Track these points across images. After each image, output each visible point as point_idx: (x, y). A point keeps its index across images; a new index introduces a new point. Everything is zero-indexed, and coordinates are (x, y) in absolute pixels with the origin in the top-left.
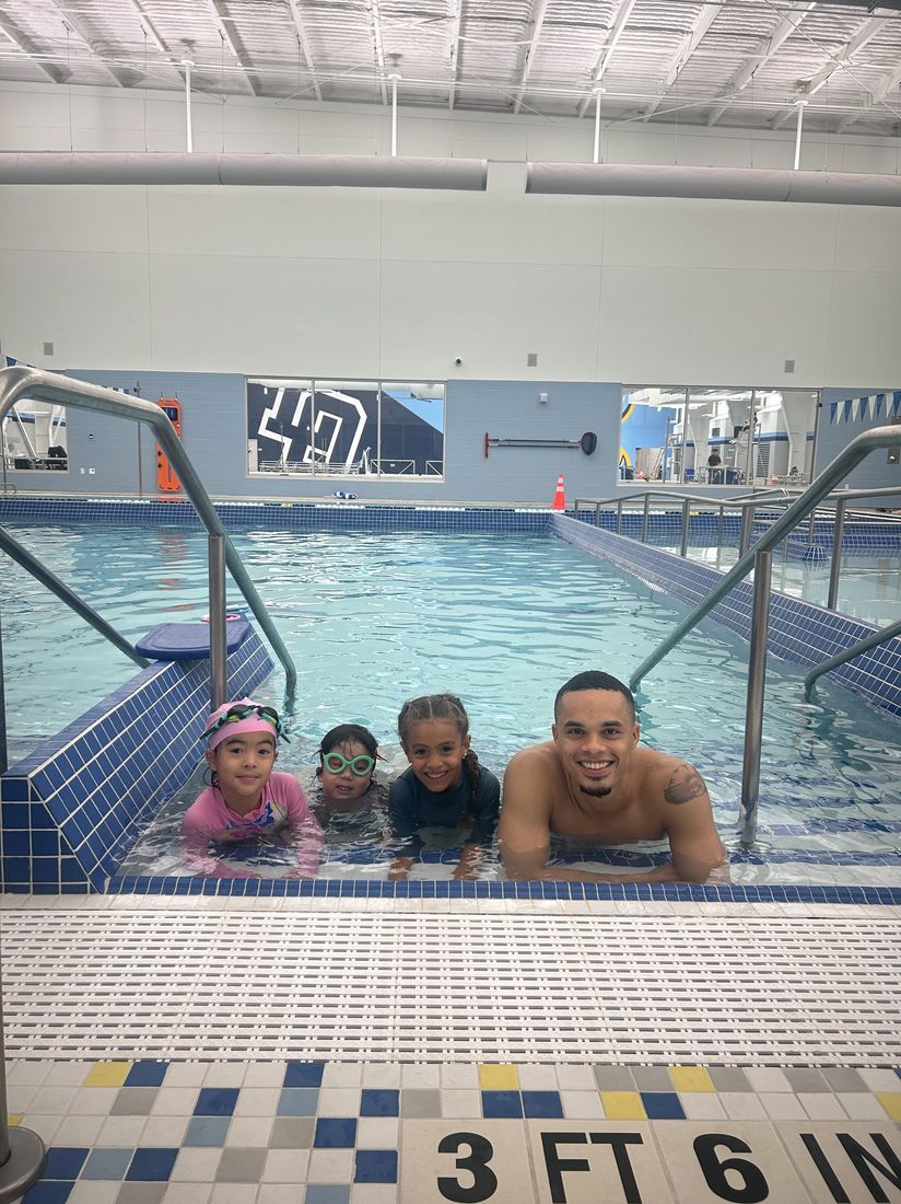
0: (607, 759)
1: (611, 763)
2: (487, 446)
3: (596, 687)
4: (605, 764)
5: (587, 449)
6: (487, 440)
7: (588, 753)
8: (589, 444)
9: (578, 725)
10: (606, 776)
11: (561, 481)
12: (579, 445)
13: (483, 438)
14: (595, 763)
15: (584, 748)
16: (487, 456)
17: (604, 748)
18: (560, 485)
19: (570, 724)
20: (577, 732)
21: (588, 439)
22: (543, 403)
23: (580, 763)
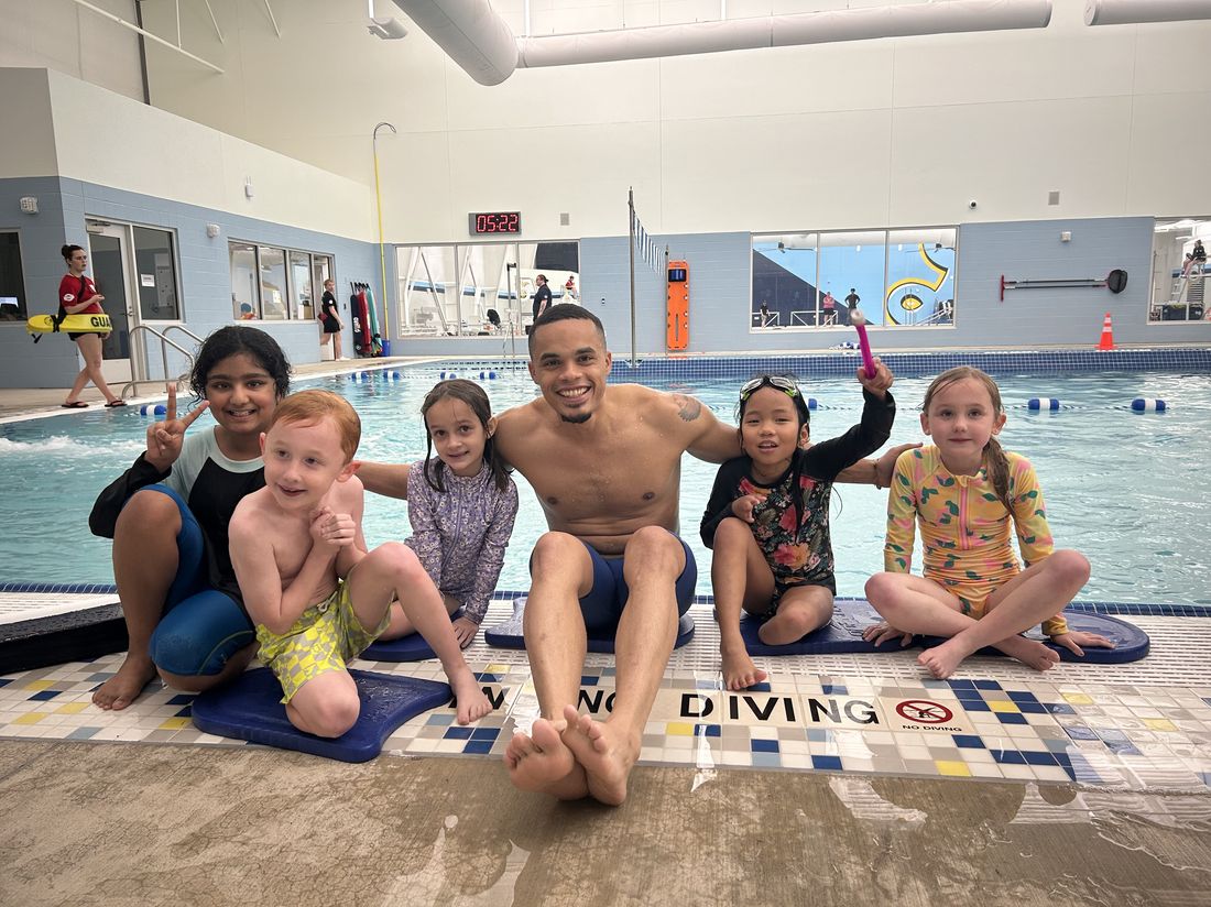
0: (584, 384)
1: (588, 388)
2: (1003, 288)
3: (567, 317)
4: (583, 390)
5: (1115, 286)
6: (1003, 283)
7: (565, 381)
8: (1118, 281)
9: (554, 355)
10: (584, 403)
11: (1108, 320)
12: (1105, 283)
13: (999, 281)
14: (573, 390)
15: (562, 377)
16: (1002, 299)
17: (581, 374)
18: (1107, 325)
19: (546, 356)
20: (553, 363)
21: (1116, 277)
22: (1066, 242)
23: (558, 393)
